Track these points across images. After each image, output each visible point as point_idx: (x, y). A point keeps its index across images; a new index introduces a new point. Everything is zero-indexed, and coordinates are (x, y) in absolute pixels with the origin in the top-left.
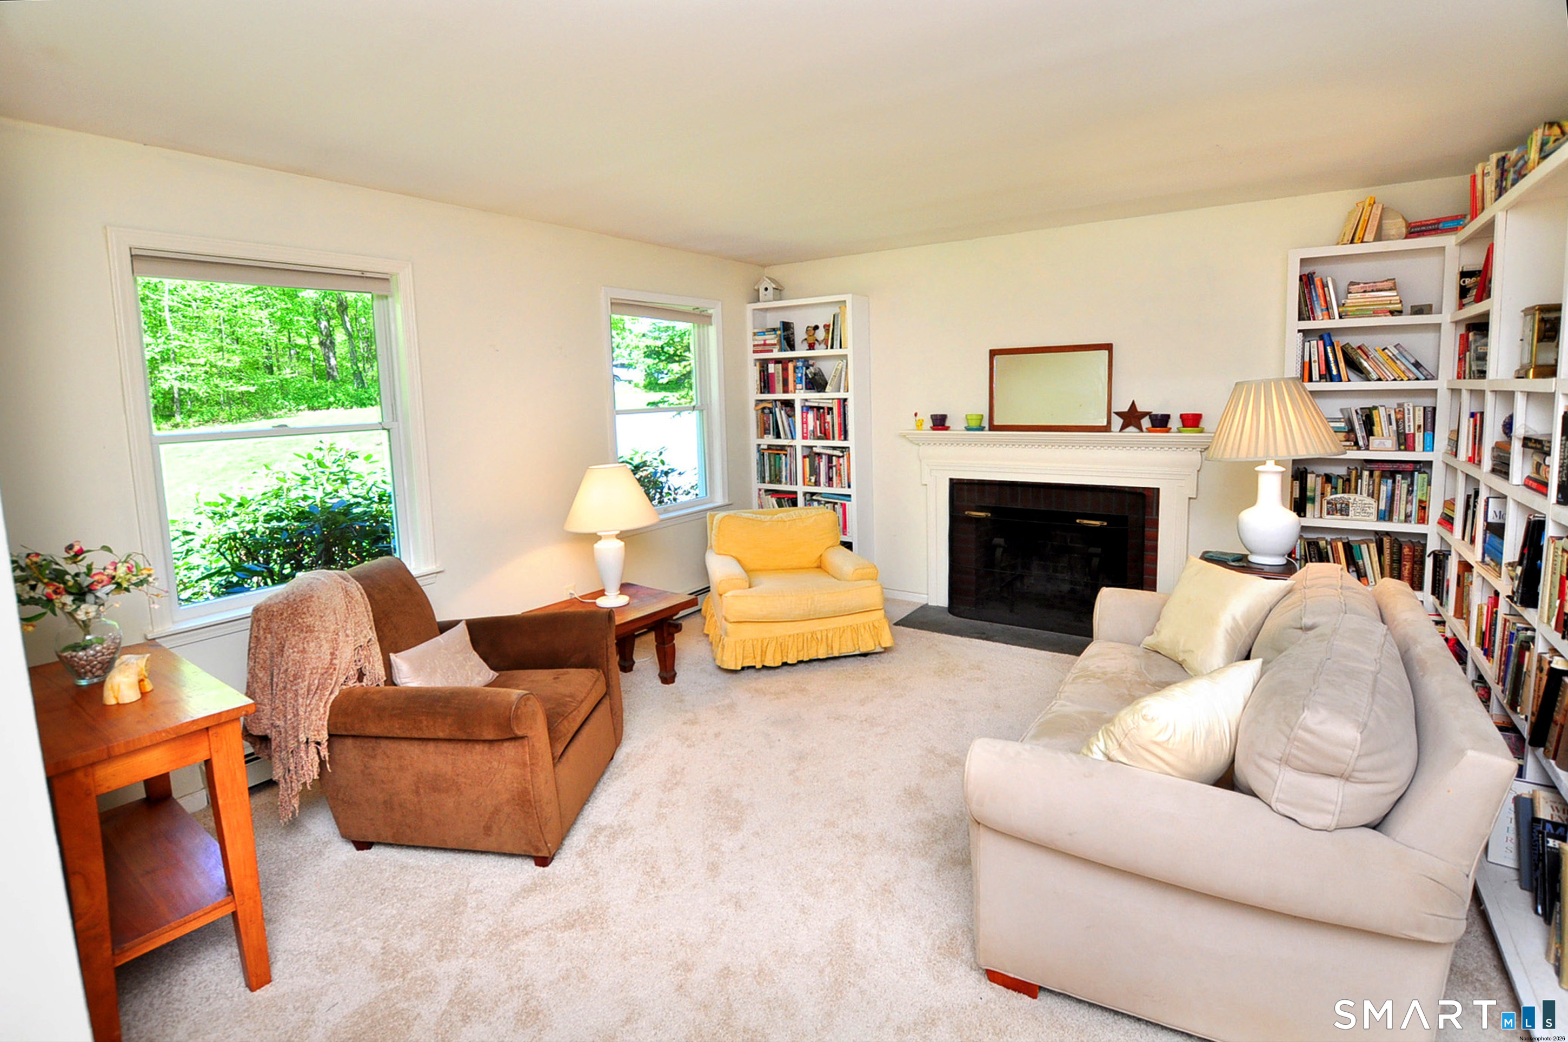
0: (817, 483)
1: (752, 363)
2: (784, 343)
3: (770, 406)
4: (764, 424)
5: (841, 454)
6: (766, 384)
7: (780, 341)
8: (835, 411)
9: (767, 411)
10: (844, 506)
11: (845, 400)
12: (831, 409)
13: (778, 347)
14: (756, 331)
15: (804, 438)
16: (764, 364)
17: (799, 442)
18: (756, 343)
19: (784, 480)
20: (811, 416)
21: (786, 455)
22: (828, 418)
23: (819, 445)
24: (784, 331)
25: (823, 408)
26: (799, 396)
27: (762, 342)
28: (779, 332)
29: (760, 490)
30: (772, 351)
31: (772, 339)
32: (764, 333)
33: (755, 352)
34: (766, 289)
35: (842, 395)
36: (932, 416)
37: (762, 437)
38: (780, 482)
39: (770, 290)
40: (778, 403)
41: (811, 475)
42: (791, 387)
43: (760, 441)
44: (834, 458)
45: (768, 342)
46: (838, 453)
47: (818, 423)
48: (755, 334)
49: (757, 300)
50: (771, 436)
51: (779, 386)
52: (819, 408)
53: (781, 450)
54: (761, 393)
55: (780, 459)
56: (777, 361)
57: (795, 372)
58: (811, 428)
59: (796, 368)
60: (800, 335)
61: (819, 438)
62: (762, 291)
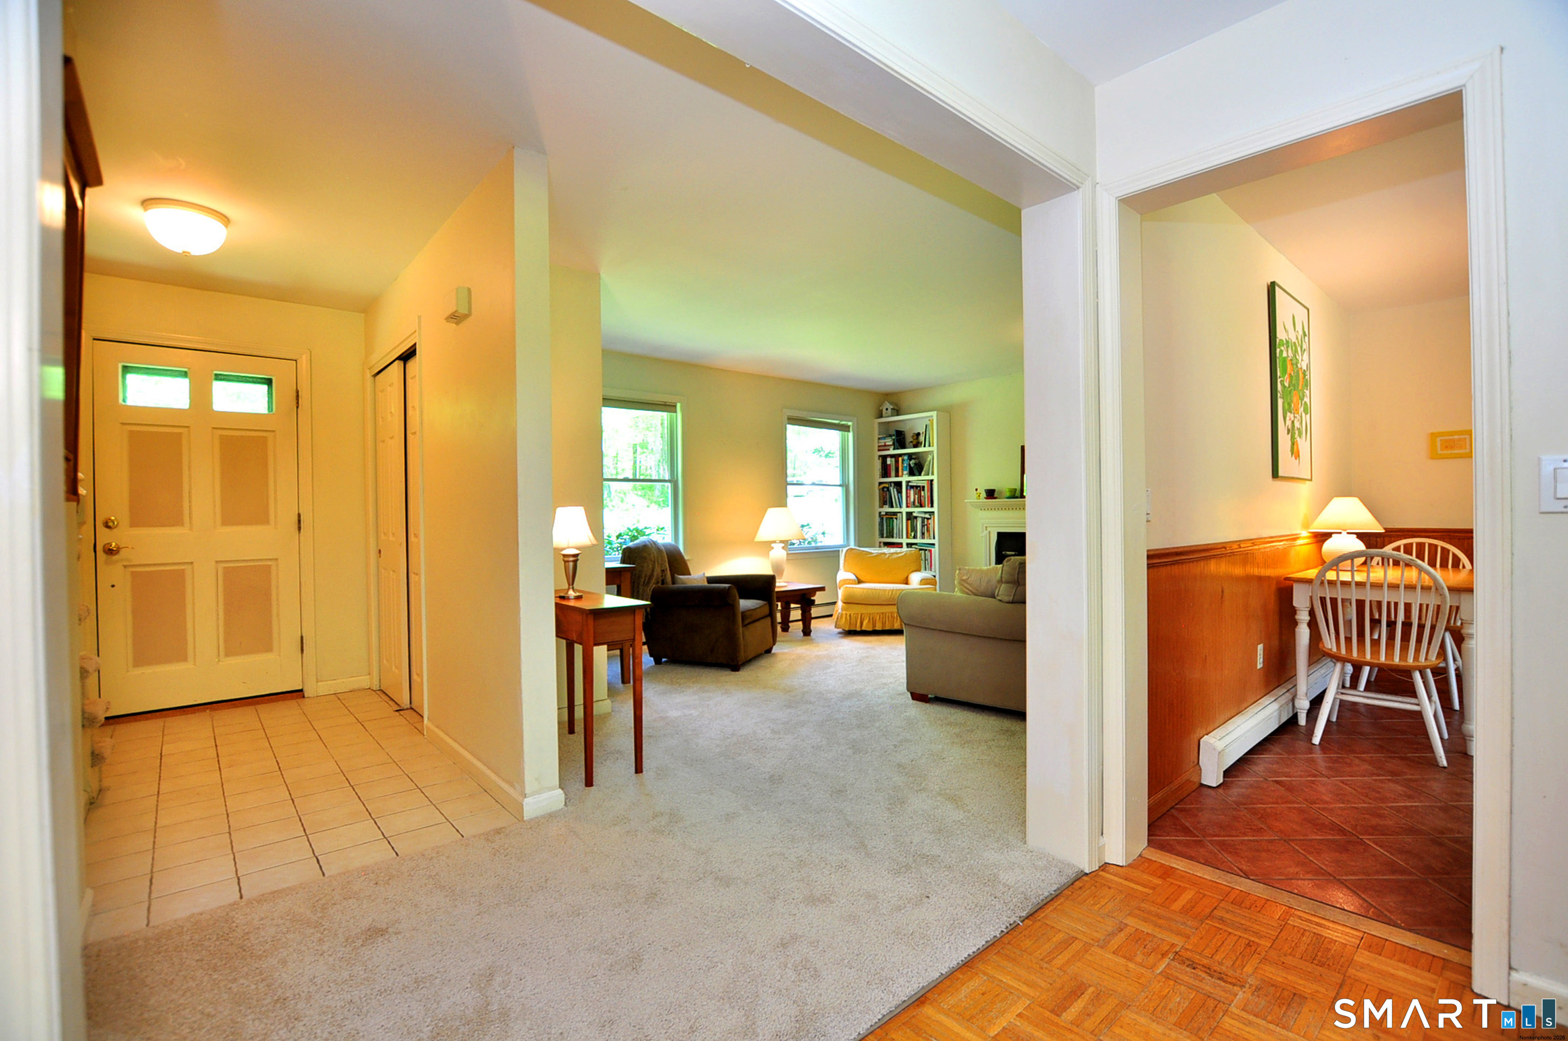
0: (915, 537)
1: (877, 457)
2: (897, 444)
3: (887, 485)
4: (884, 498)
5: (929, 517)
6: (885, 472)
7: (894, 444)
8: (926, 489)
9: (885, 489)
10: (930, 551)
11: (932, 481)
12: (924, 487)
13: (892, 447)
14: (880, 436)
15: (907, 507)
16: (884, 458)
17: (905, 510)
18: (880, 444)
19: (895, 535)
20: (912, 492)
21: (896, 518)
22: (922, 493)
23: (916, 511)
24: (897, 436)
25: (919, 486)
26: (904, 478)
27: (883, 444)
28: (893, 437)
29: (880, 543)
30: (889, 450)
31: (889, 442)
32: (884, 438)
33: (879, 450)
34: (887, 409)
35: (930, 477)
36: (985, 490)
37: (882, 507)
38: (893, 537)
39: (889, 410)
40: (893, 485)
41: (911, 532)
42: (900, 473)
43: (881, 510)
44: (926, 520)
45: (887, 444)
46: (927, 516)
47: (917, 496)
48: (879, 439)
49: (881, 416)
50: (887, 506)
51: (893, 473)
52: (917, 487)
53: (894, 515)
54: (882, 477)
55: (893, 521)
56: (892, 456)
57: (903, 463)
58: (912, 500)
59: (903, 460)
61: (917, 507)
62: (884, 411)
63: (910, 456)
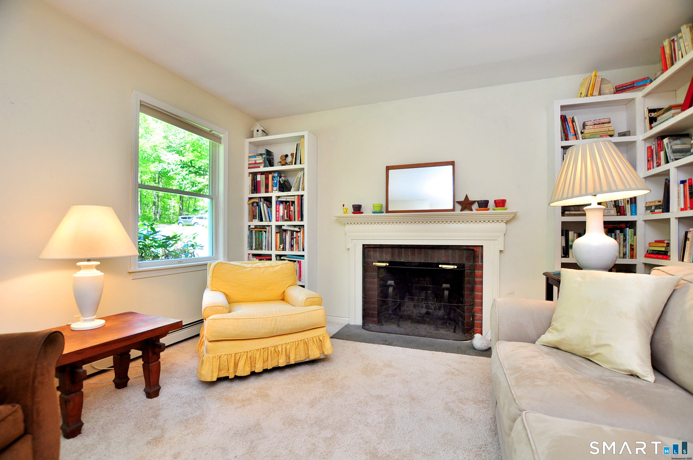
0: (284, 249)
1: (247, 174)
2: (267, 163)
3: (257, 201)
4: (253, 212)
5: (299, 230)
6: (255, 188)
7: (264, 162)
8: (296, 203)
9: (255, 204)
10: (300, 263)
11: (302, 196)
12: (293, 202)
13: (263, 165)
14: (250, 155)
15: (277, 220)
16: (254, 175)
17: (274, 223)
18: (250, 162)
19: (264, 248)
20: (281, 207)
21: (265, 232)
22: (292, 208)
23: (286, 224)
24: (267, 156)
25: (289, 202)
26: (274, 194)
27: (254, 162)
28: (264, 156)
29: (249, 254)
30: (259, 167)
31: (260, 160)
32: (255, 156)
33: (249, 168)
34: (258, 131)
35: (300, 193)
36: (353, 205)
37: (252, 221)
38: (261, 249)
39: (260, 131)
40: (262, 200)
41: (280, 244)
42: (270, 189)
43: (250, 223)
44: (295, 233)
45: (257, 162)
46: (297, 229)
47: (286, 211)
48: (250, 157)
49: (252, 137)
50: (257, 220)
51: (263, 188)
52: (286, 202)
53: (263, 229)
54: (252, 193)
55: (262, 234)
56: (262, 173)
57: (273, 180)
58: (281, 214)
59: (273, 177)
60: (277, 159)
61: (286, 220)
62: (255, 132)
63: (280, 172)
